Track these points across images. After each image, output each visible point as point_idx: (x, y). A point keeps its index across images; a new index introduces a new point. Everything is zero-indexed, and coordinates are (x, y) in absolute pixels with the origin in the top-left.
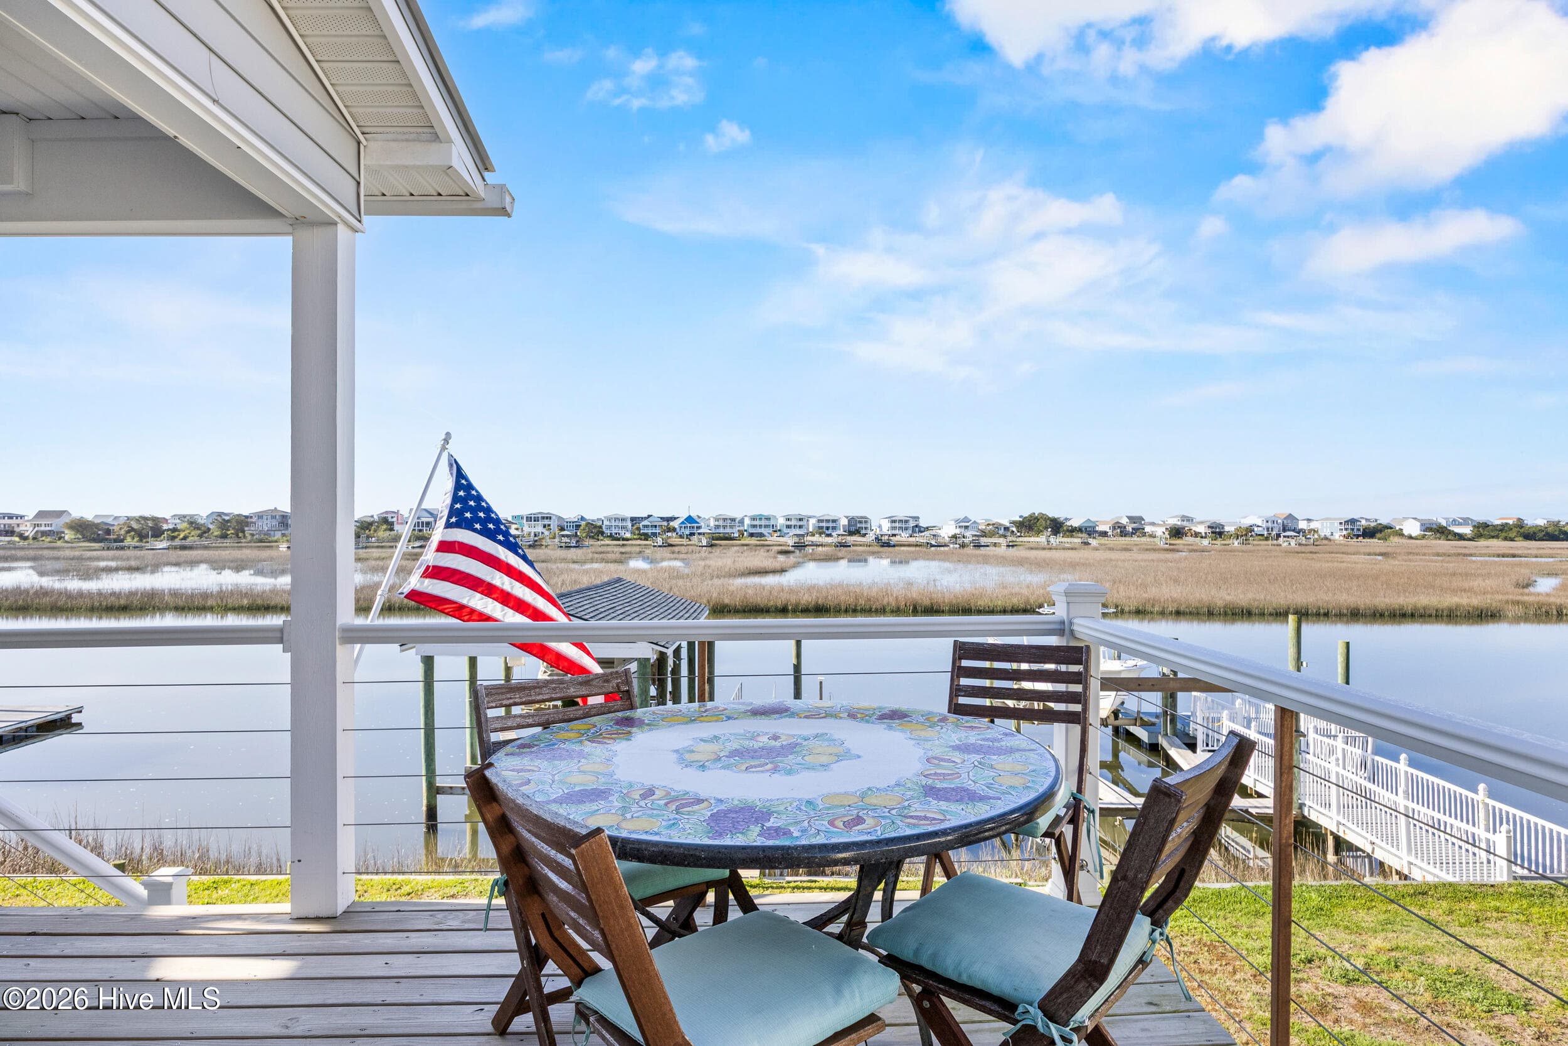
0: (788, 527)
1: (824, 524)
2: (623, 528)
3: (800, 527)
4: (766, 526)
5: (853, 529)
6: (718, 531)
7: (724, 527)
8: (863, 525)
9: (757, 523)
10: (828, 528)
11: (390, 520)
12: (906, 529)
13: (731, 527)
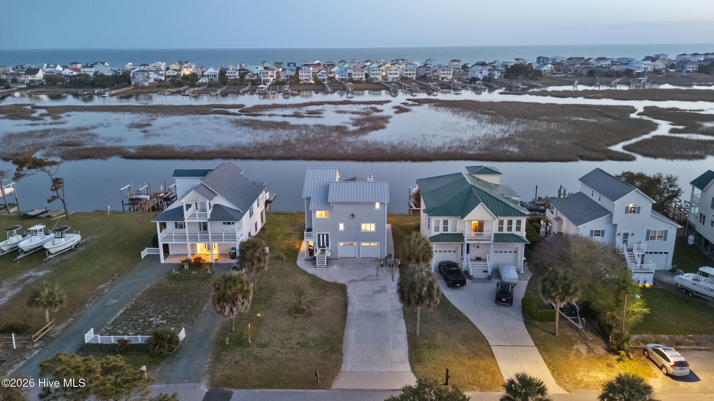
0: (390, 74)
1: (408, 72)
2: (309, 76)
3: (396, 74)
4: (379, 74)
5: (423, 74)
6: (355, 77)
7: (358, 75)
8: (428, 72)
9: (375, 72)
10: (410, 74)
11: (197, 74)
12: (450, 74)
13: (362, 75)
